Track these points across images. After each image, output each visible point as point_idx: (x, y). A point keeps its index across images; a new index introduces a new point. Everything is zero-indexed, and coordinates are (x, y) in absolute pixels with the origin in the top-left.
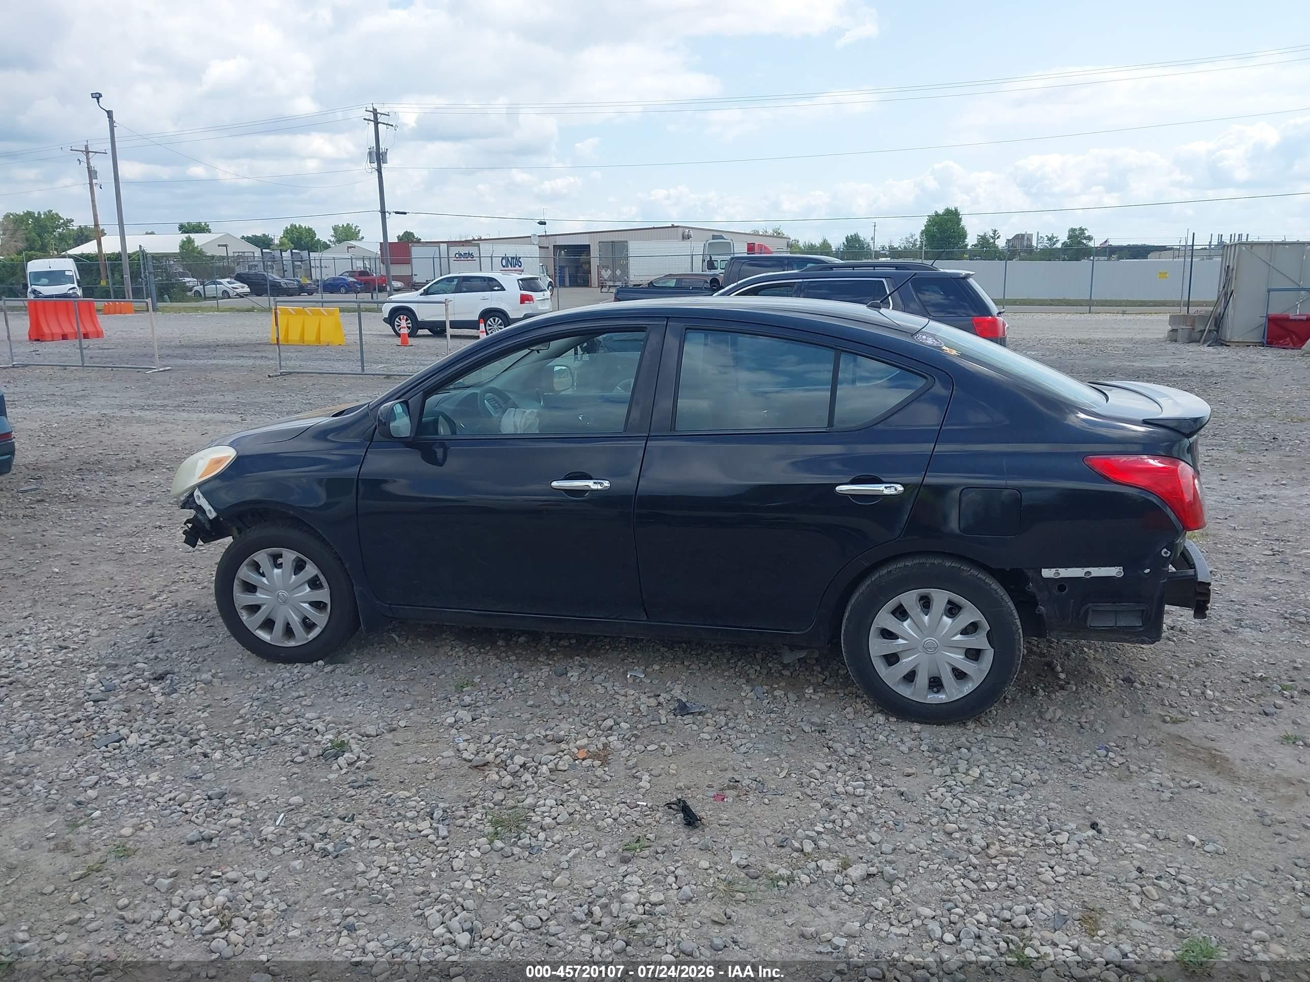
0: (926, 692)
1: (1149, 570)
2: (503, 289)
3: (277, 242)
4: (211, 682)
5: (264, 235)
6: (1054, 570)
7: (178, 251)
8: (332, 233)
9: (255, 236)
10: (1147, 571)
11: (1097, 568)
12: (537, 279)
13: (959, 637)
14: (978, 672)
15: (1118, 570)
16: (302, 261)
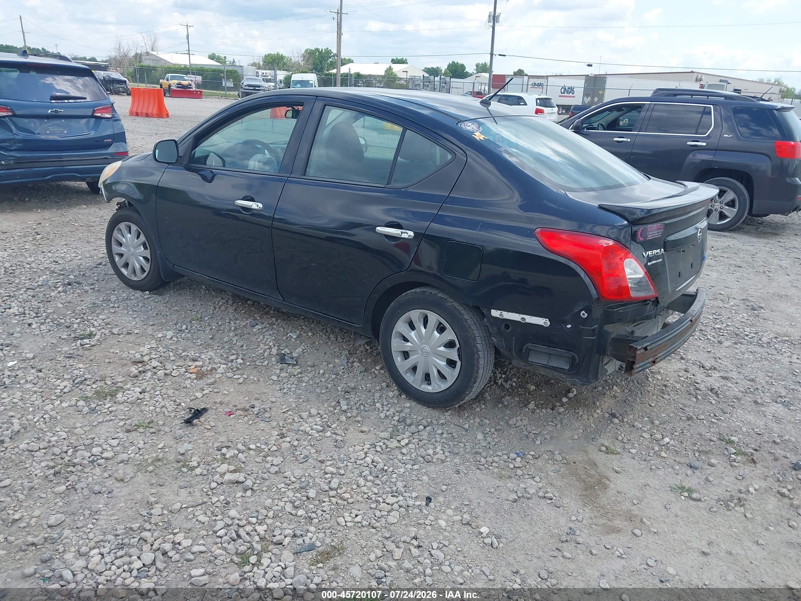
0: (420, 382)
1: (570, 326)
2: (526, 104)
3: (443, 71)
4: (88, 291)
5: (438, 67)
6: (499, 312)
7: (383, 74)
8: (475, 67)
9: (433, 68)
10: (569, 326)
11: (529, 317)
12: (551, 99)
13: (442, 348)
14: (452, 375)
15: (544, 321)
16: (429, 82)
